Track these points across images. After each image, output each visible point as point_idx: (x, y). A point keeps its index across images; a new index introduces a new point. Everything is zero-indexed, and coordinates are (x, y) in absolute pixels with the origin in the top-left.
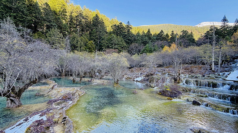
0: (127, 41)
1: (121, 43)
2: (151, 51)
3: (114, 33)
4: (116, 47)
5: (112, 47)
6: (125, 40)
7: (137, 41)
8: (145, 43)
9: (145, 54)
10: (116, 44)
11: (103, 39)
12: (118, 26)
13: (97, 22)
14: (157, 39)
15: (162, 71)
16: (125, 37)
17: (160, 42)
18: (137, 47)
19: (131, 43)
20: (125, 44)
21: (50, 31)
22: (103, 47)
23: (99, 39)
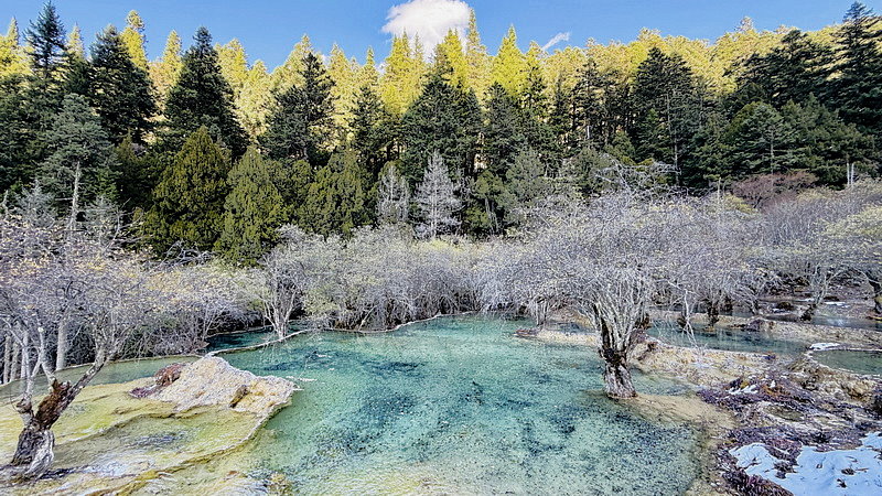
0: (854, 115)
1: (820, 132)
4: (790, 157)
5: (761, 165)
6: (843, 113)
10: (785, 147)
12: (774, 58)
16: (836, 94)
20: (851, 133)
21: (513, 162)
22: (708, 172)
23: (679, 144)
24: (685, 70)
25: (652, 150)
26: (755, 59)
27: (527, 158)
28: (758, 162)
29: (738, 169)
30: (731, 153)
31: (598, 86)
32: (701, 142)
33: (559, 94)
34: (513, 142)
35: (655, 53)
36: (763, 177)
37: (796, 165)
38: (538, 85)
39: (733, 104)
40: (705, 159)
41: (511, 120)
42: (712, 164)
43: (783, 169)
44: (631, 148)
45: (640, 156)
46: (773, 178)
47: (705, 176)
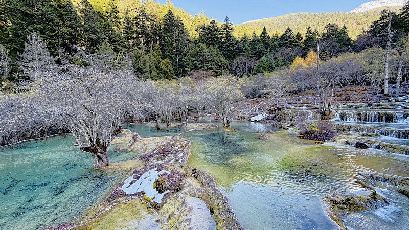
0: (226, 54)
1: (217, 58)
2: (270, 69)
3: (202, 41)
4: (209, 65)
5: (201, 67)
6: (223, 53)
7: (244, 52)
8: (259, 55)
9: (261, 74)
10: (208, 61)
11: (185, 55)
12: (208, 28)
13: (171, 25)
14: (280, 46)
15: (294, 102)
16: (222, 46)
17: (286, 51)
18: (245, 62)
19: (234, 57)
20: (224, 60)
21: (98, 49)
22: (187, 68)
23: (179, 54)
24: (182, 24)
25: (169, 55)
26: (203, 27)
29: (196, 68)
30: (194, 61)
31: (147, 20)
33: (127, 18)
34: (99, 38)
35: (170, 12)
36: (202, 71)
37: (210, 68)
38: (115, 10)
40: (186, 62)
41: (97, 25)
42: (188, 65)
44: (161, 53)
45: (164, 57)
46: (205, 72)
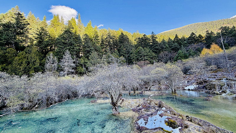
0: (154, 51)
1: (149, 54)
2: (186, 57)
4: (146, 58)
7: (166, 49)
8: (176, 50)
9: (180, 60)
10: (145, 56)
12: (142, 39)
16: (151, 47)
18: (167, 55)
19: (160, 52)
20: (154, 54)
21: (91, 55)
22: (133, 60)
23: (127, 53)
24: (128, 38)
25: (122, 54)
26: (139, 38)
27: (94, 54)
28: (141, 58)
29: (138, 59)
30: (137, 56)
31: (111, 39)
32: (131, 53)
33: (102, 39)
34: (91, 50)
35: (122, 34)
36: (142, 62)
37: (147, 60)
38: (97, 36)
39: (136, 47)
40: (132, 57)
41: (90, 44)
42: (133, 58)
43: (145, 60)
44: (118, 54)
45: (120, 56)
46: (143, 62)
47: (132, 61)
